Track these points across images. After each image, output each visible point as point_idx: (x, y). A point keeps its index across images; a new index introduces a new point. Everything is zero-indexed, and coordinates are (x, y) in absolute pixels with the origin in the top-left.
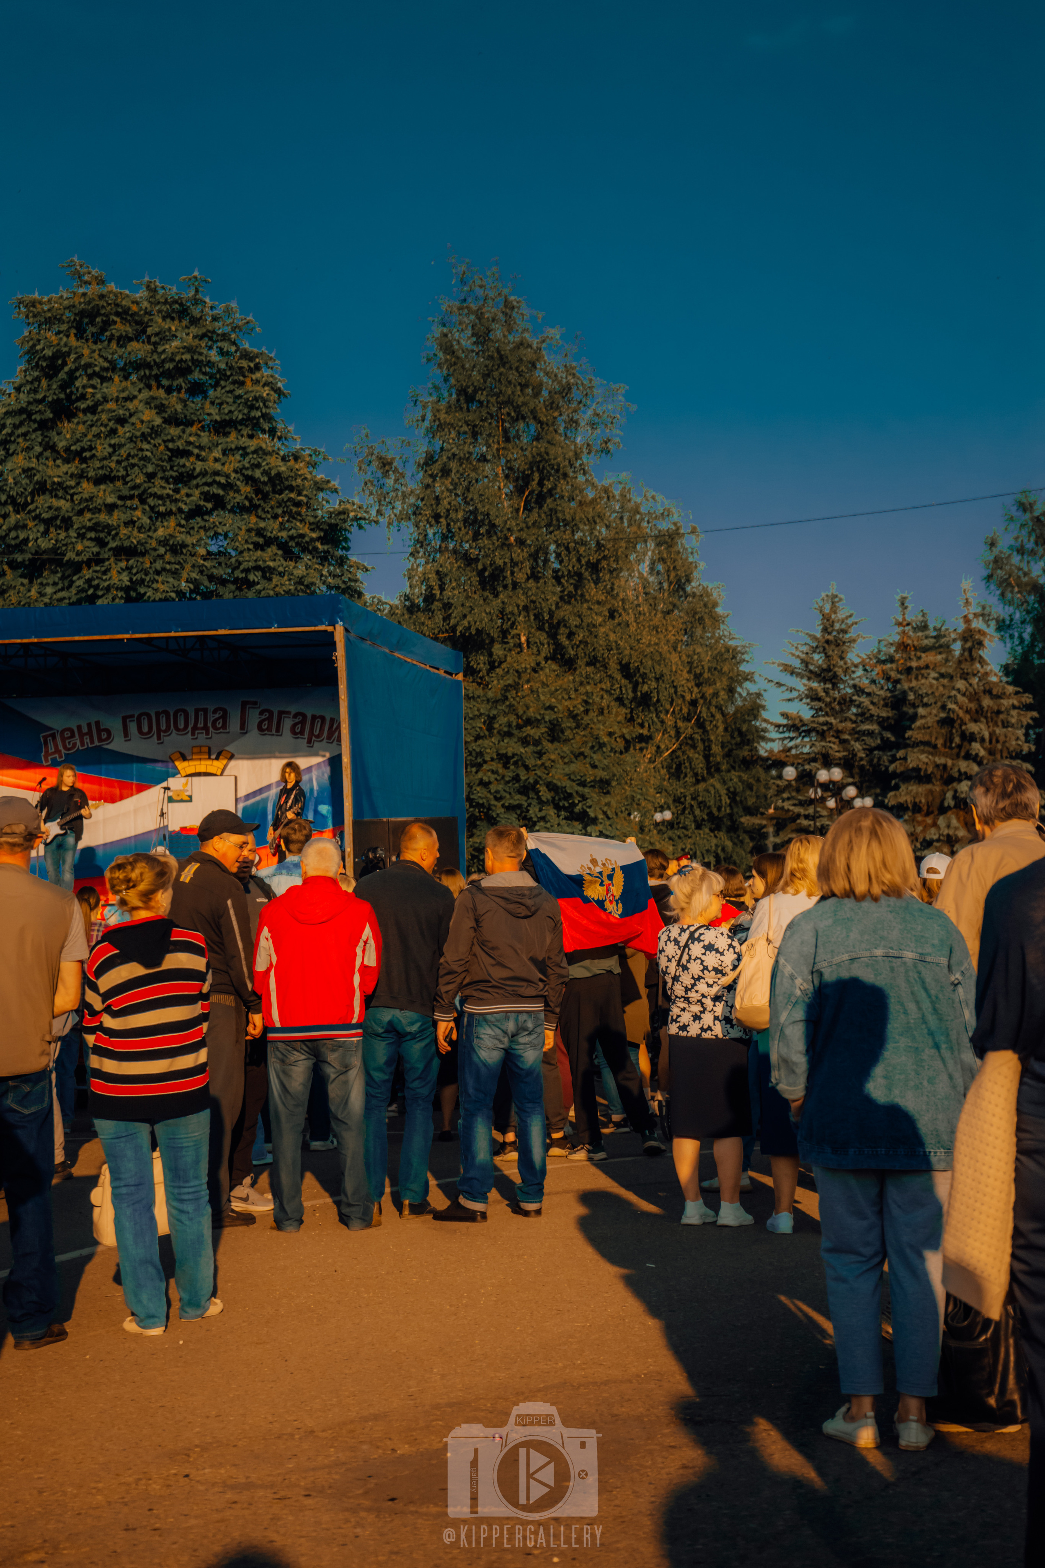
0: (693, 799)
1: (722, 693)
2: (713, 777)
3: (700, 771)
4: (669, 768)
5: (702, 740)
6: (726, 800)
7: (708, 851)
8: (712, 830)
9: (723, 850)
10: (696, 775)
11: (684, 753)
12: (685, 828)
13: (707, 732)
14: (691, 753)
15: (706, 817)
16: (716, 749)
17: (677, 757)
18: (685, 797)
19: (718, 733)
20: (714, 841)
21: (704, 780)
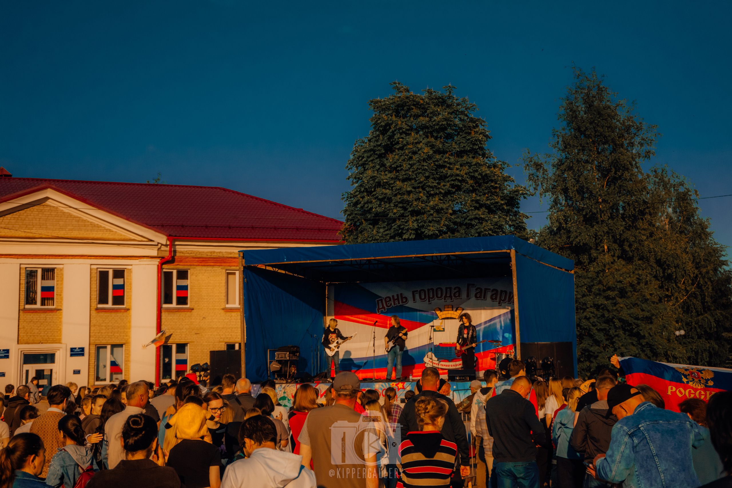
0: (696, 324)
1: (711, 272)
2: (706, 313)
3: (699, 310)
4: (683, 308)
5: (700, 294)
6: (714, 324)
7: (705, 350)
8: (706, 339)
9: (713, 349)
10: (697, 312)
11: (691, 301)
12: (692, 338)
13: (703, 290)
14: (694, 301)
15: (703, 333)
16: (707, 299)
17: (687, 303)
18: (692, 322)
19: (709, 290)
20: (708, 345)
21: (702, 314)
